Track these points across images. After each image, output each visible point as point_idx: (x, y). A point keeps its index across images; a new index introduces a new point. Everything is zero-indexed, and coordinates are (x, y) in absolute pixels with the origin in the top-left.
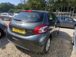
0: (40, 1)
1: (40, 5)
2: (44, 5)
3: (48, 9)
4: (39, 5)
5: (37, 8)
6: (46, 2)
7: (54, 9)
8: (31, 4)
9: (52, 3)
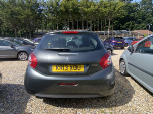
0: (29, 7)
1: (31, 15)
2: (39, 16)
3: (47, 24)
4: (28, 16)
5: (23, 22)
6: (42, 10)
7: (59, 23)
8: (7, 12)
9: (55, 12)
